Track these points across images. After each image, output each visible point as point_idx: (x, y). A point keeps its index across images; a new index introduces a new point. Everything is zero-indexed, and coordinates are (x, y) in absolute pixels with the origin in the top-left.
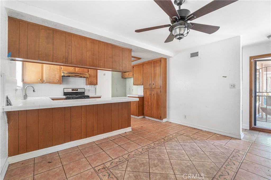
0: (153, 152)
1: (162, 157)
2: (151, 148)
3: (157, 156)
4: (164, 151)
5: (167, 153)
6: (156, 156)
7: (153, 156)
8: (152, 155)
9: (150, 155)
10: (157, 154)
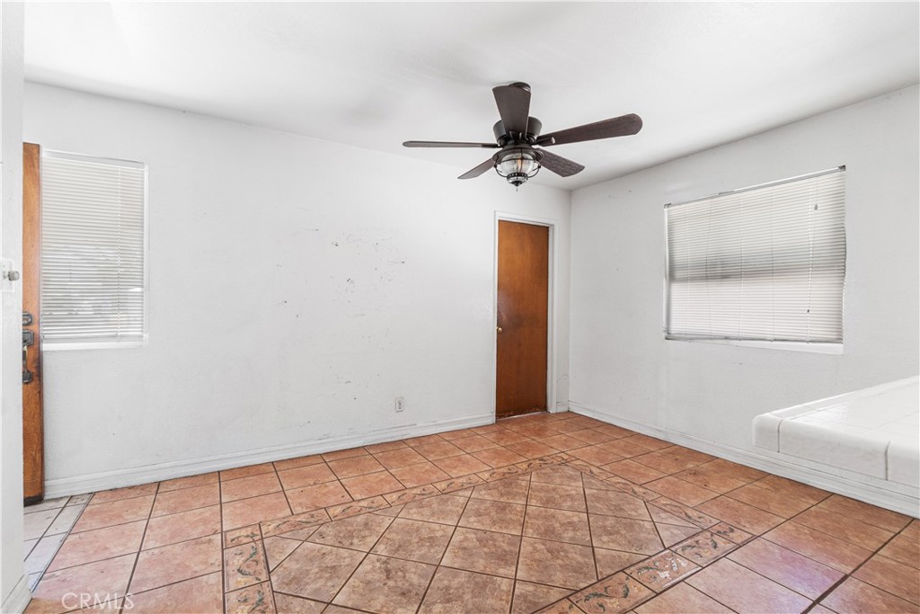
0: (578, 570)
1: (543, 547)
2: (587, 599)
3: (562, 554)
4: (530, 568)
5: (521, 560)
6: (566, 552)
7: (576, 556)
8: (580, 559)
9: (587, 560)
10: (559, 561)
